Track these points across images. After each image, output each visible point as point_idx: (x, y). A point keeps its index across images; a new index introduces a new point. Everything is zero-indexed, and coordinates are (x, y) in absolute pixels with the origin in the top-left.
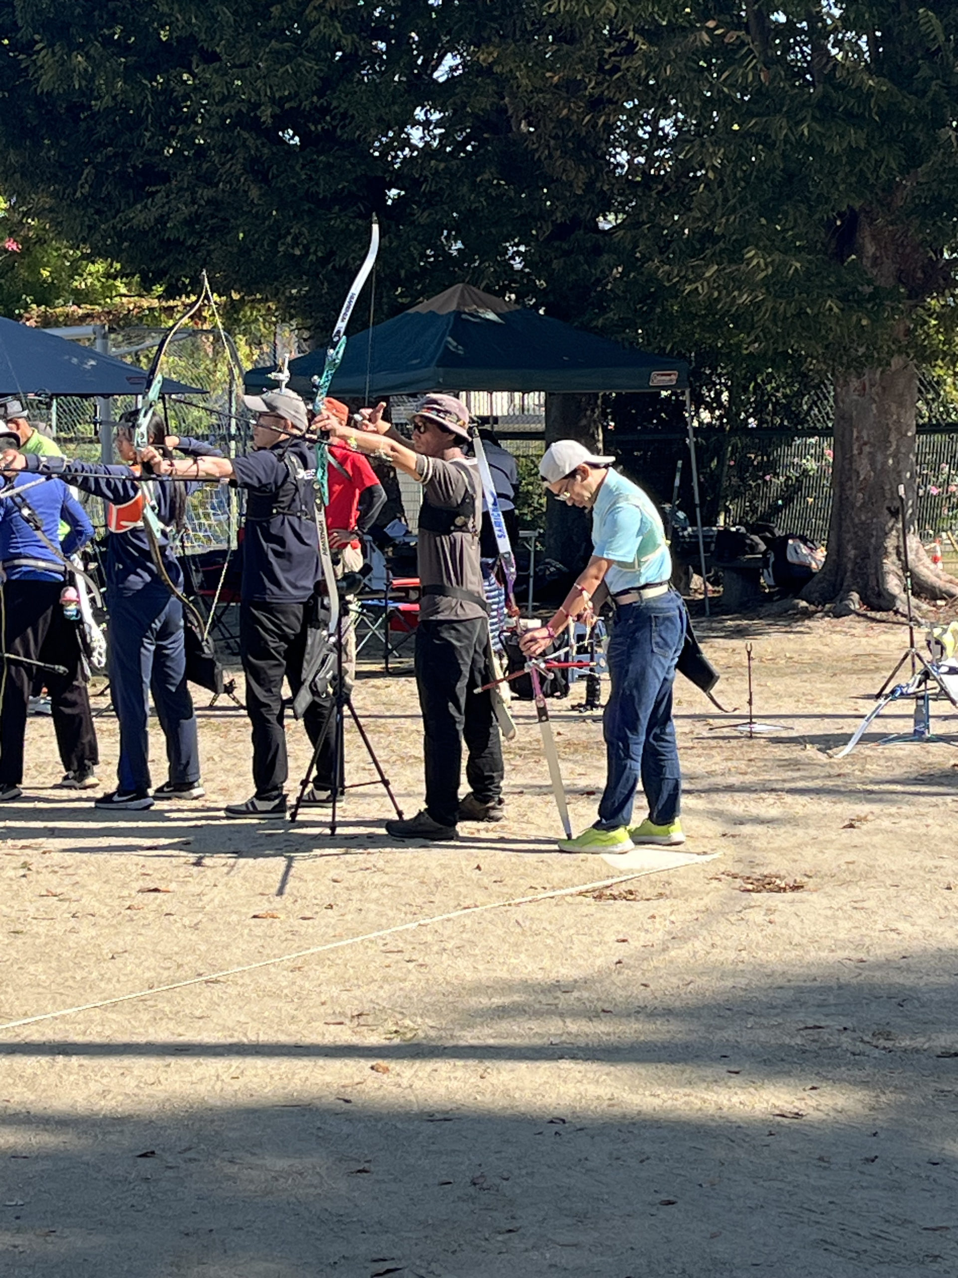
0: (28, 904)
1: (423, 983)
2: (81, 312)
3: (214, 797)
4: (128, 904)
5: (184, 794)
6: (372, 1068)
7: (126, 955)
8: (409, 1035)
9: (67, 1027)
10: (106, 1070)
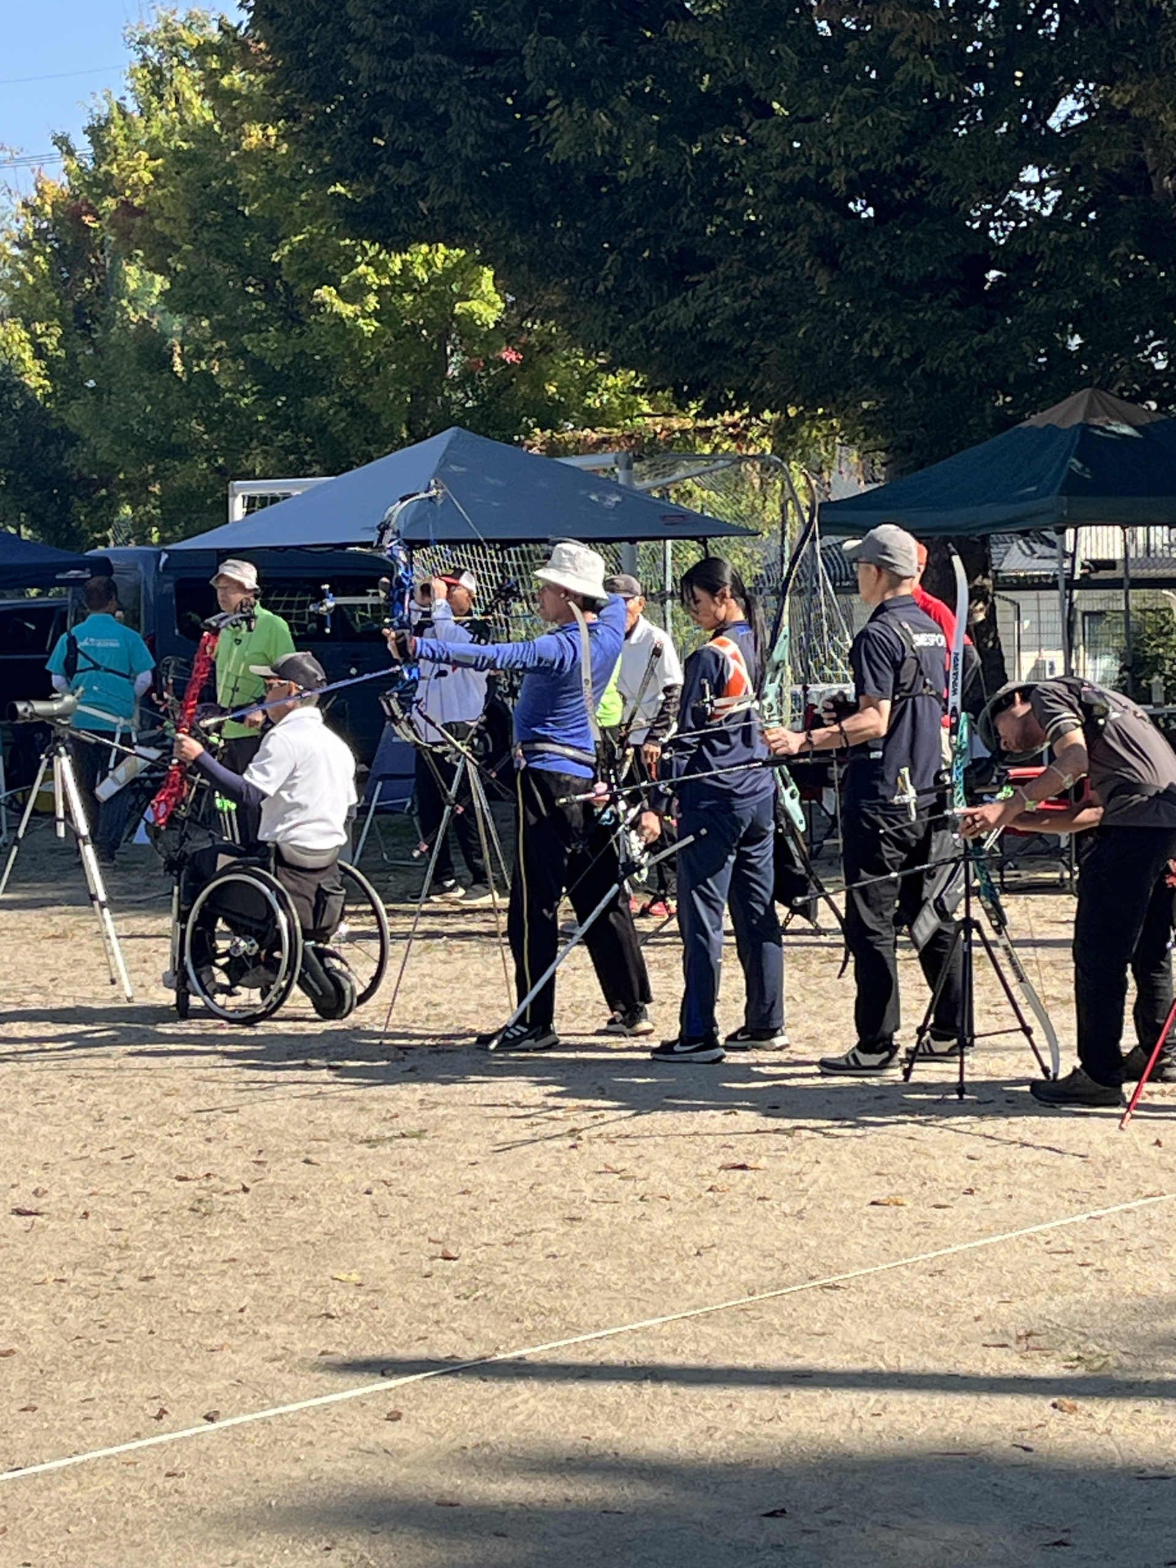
0: (583, 1182)
1: (1105, 1294)
2: (595, 436)
3: (801, 1047)
4: (709, 1184)
5: (764, 1043)
6: (1054, 1406)
7: (714, 1250)
8: (1097, 1364)
9: (652, 1343)
10: (708, 1401)
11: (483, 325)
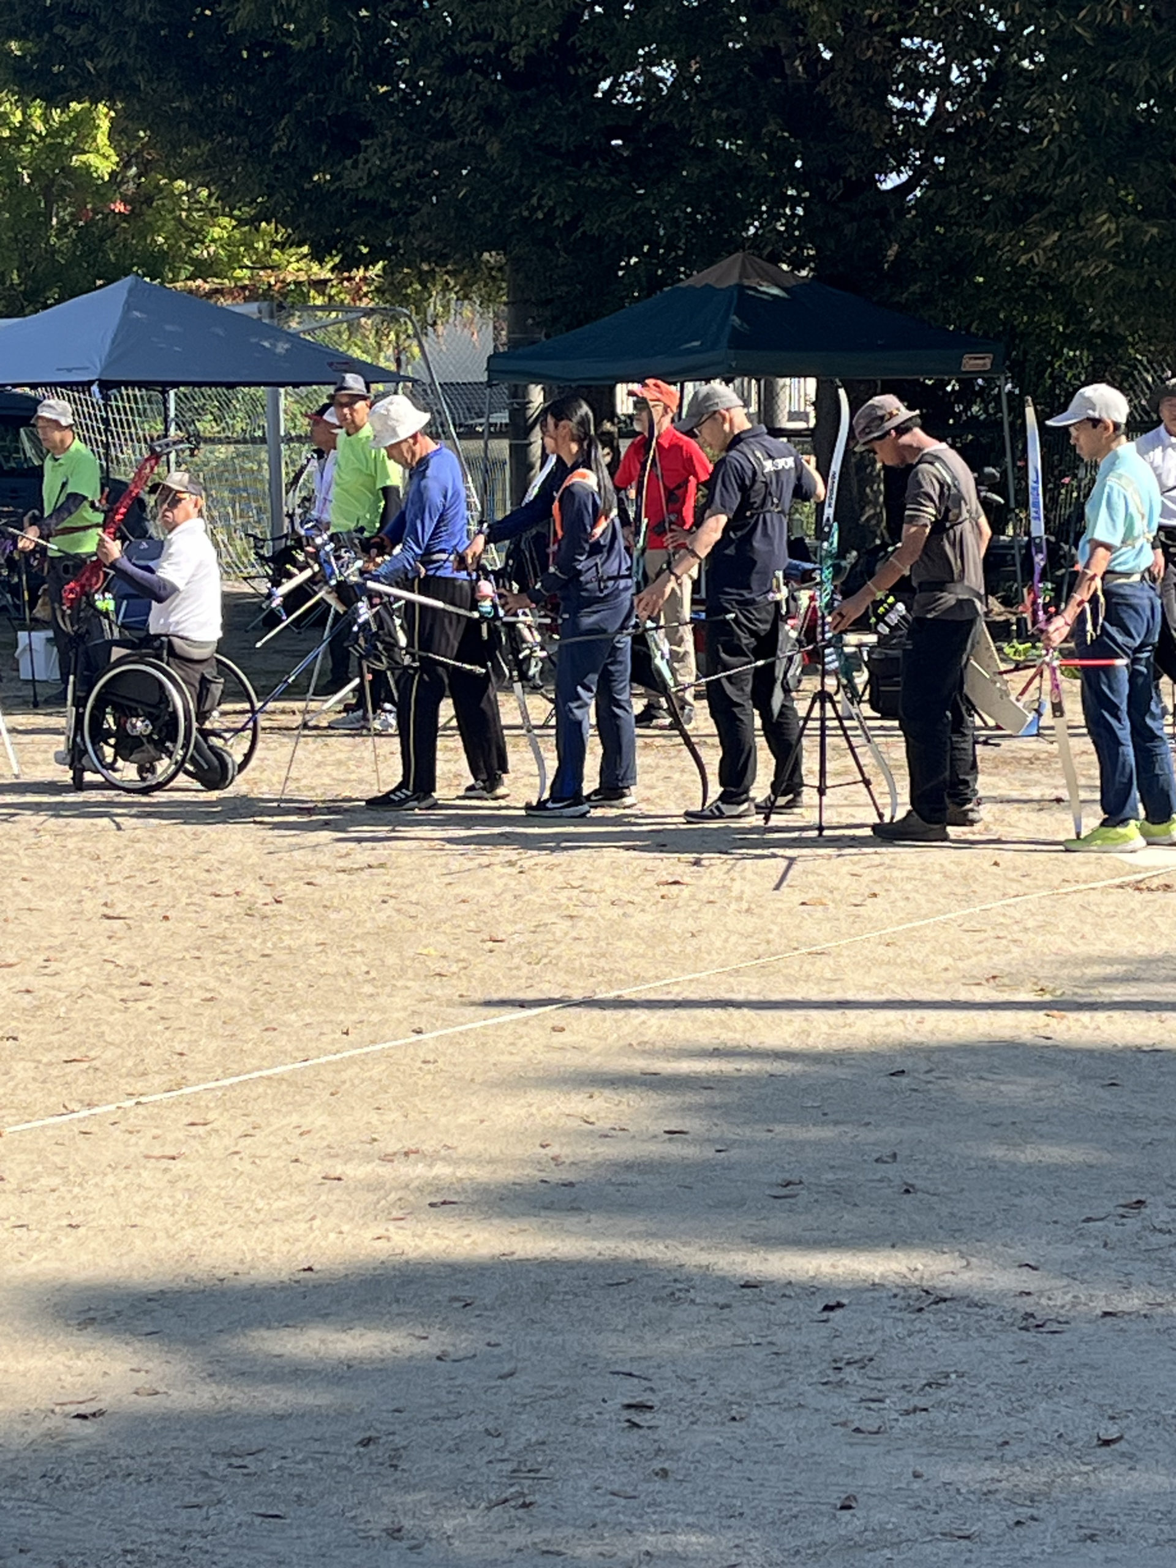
1: (1030, 954)
2: (207, 287)
4: (658, 894)
5: (614, 802)
6: (1047, 1016)
7: (703, 933)
8: (1058, 993)
11: (99, 178)
